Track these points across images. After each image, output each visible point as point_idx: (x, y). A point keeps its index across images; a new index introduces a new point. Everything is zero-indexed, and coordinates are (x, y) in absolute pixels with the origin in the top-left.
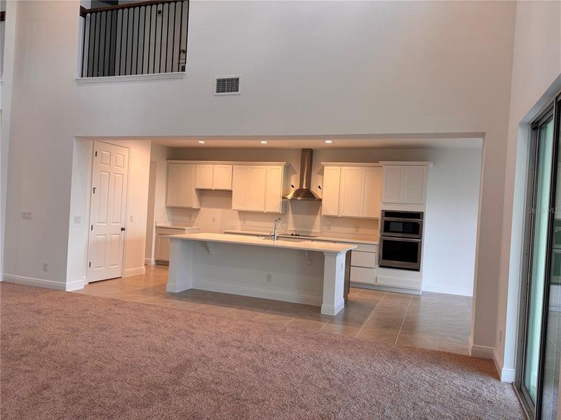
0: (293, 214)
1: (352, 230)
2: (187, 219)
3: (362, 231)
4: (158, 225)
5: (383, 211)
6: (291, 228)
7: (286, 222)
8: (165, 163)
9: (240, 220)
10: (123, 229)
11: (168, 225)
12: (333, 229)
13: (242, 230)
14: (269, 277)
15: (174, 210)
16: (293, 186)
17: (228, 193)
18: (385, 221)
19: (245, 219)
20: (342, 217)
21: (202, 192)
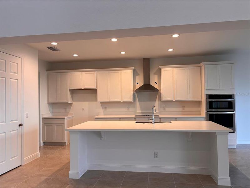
0: (139, 102)
1: (180, 109)
2: (63, 111)
3: (187, 109)
4: (44, 117)
5: (207, 95)
6: (139, 111)
7: (135, 107)
8: (46, 72)
9: (102, 108)
10: (20, 125)
11: (49, 115)
12: (168, 109)
13: (104, 115)
14: (156, 155)
15: (53, 105)
16: (138, 84)
17: (94, 91)
18: (209, 102)
19: (106, 108)
20: (177, 101)
21: (74, 92)
